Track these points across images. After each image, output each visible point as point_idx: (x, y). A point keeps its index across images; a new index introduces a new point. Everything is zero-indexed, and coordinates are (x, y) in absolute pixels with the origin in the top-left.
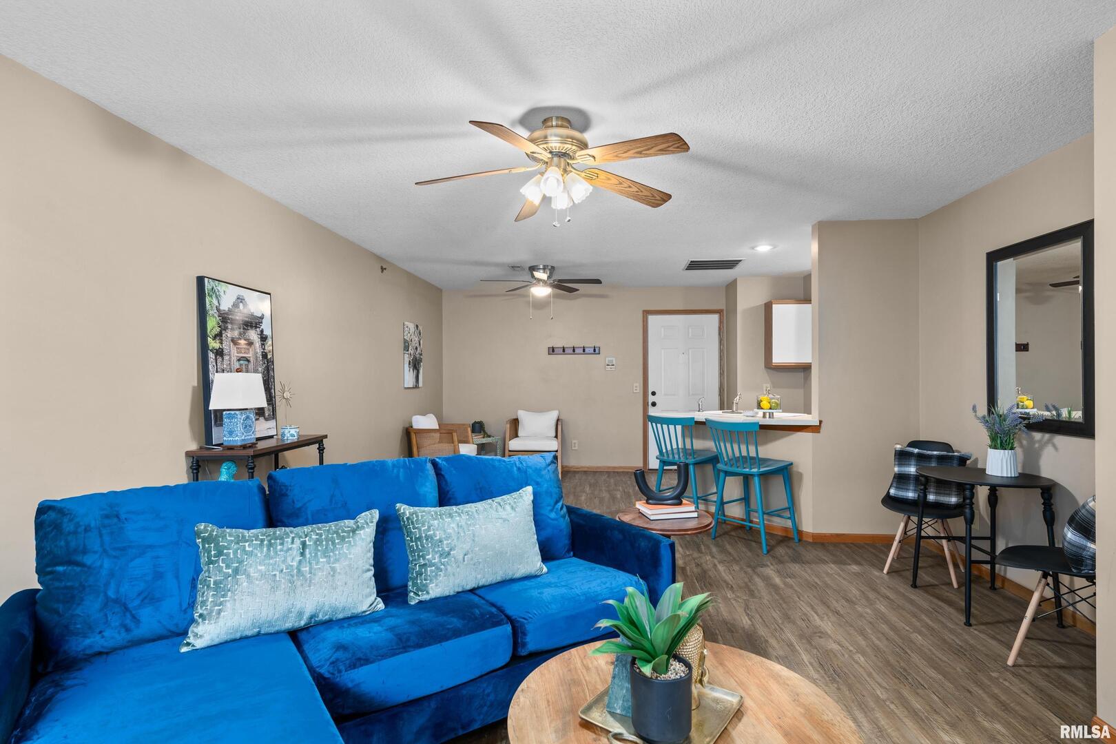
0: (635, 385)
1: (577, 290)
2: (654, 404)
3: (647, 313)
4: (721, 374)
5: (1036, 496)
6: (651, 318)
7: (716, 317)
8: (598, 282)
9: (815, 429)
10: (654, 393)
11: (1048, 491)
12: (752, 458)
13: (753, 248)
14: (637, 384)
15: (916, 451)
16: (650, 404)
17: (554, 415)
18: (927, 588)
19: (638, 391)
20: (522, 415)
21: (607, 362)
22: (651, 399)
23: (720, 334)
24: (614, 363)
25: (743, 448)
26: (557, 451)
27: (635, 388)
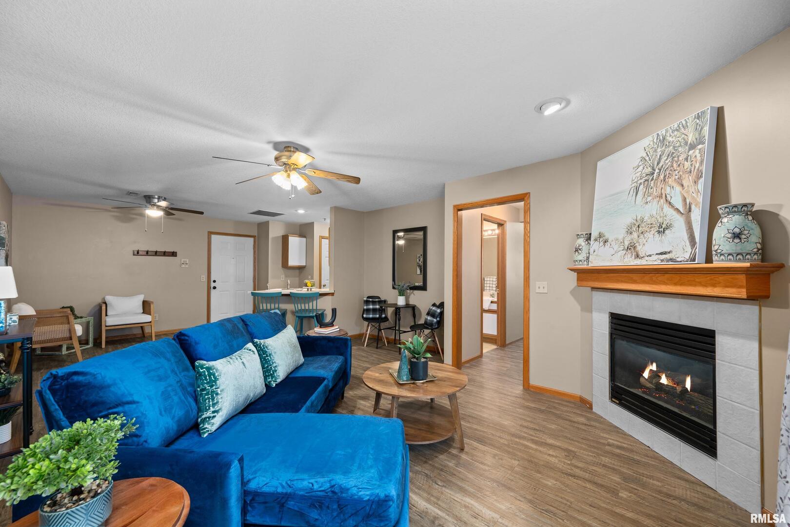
0: (202, 276)
1: (174, 215)
2: (215, 288)
3: (210, 233)
4: (254, 270)
5: (410, 310)
6: (213, 237)
7: (252, 239)
8: (202, 213)
9: (332, 294)
10: (214, 281)
11: (414, 308)
12: (306, 310)
13: (296, 211)
14: (204, 276)
15: (371, 300)
16: (212, 288)
17: (141, 298)
18: (380, 348)
19: (204, 280)
20: (109, 299)
21: (182, 262)
22: (213, 285)
23: (254, 249)
24: (188, 262)
25: (299, 305)
26: (151, 322)
27: (202, 278)
